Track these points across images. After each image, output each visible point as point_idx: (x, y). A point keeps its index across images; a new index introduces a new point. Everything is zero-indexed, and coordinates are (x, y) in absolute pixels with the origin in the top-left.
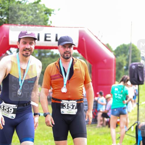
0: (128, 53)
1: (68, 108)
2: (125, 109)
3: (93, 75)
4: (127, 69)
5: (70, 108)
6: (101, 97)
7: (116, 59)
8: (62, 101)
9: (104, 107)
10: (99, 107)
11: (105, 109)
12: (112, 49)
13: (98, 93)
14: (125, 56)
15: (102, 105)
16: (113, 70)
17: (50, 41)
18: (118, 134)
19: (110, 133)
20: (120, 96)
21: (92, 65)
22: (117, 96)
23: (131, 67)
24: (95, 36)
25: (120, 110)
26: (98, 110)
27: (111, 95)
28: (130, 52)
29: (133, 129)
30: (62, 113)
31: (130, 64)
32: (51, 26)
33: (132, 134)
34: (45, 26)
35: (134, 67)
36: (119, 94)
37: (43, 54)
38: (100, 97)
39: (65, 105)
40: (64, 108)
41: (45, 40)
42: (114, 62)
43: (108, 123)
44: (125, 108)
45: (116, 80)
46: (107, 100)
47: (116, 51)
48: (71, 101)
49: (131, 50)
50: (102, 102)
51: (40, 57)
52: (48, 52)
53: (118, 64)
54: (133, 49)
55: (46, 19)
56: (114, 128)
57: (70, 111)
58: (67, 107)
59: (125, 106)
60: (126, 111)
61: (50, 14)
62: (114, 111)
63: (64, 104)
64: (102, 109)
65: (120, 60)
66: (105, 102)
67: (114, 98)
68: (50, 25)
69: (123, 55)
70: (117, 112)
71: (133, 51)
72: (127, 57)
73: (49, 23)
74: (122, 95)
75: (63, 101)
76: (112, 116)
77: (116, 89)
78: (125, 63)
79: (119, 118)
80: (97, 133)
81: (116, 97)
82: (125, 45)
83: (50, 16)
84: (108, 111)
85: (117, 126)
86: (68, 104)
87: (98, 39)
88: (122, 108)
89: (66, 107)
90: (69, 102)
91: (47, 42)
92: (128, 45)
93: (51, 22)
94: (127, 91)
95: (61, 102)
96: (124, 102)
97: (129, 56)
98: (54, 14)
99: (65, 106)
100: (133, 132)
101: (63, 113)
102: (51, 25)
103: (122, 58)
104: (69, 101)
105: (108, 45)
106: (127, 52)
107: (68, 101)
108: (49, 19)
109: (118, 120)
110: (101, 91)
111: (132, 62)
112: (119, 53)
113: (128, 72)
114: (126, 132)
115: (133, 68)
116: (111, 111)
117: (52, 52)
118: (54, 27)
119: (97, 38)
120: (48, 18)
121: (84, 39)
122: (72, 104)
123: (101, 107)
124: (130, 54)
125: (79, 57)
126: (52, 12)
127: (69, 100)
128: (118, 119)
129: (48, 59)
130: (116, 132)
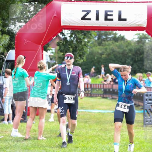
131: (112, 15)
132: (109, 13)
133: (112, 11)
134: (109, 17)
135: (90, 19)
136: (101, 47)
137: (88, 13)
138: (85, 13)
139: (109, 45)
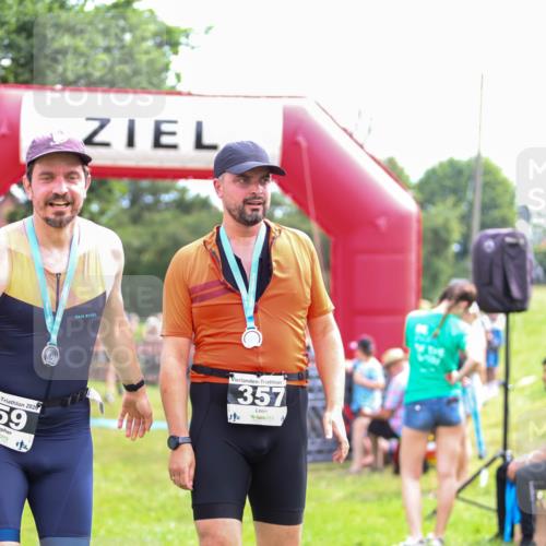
0: (469, 195)
1: (253, 404)
2: (454, 405)
3: (335, 277)
4: (462, 254)
5: (262, 401)
6: (366, 360)
7: (423, 215)
8: (232, 376)
9: (378, 395)
10: (359, 395)
11: (383, 406)
12: (407, 177)
13: (354, 345)
14: (456, 205)
15: (371, 389)
16: (413, 257)
17: (174, 147)
18: (431, 497)
19: (399, 494)
20: (437, 356)
21: (331, 239)
22: (423, 354)
23: (479, 247)
24: (345, 130)
25: (436, 407)
26: (354, 407)
27: (406, 351)
28: (474, 191)
29: (487, 479)
30: (231, 421)
31: (476, 236)
32: (179, 93)
33: (481, 500)
34: (154, 90)
35: (489, 247)
36: (430, 348)
37: (148, 199)
38: (360, 361)
39: (246, 391)
40: (241, 400)
41: (157, 144)
42: (414, 226)
43: (393, 459)
44: (455, 400)
45: (423, 294)
46: (390, 369)
47: (422, 186)
48: (264, 377)
49: (480, 180)
50: (371, 378)
51: (136, 209)
52: (167, 190)
53: (429, 235)
54: (488, 178)
55: (159, 65)
56: (417, 477)
57: (260, 414)
58: (250, 399)
59: (457, 392)
60: (461, 410)
61: (174, 45)
62: (414, 411)
63: (241, 389)
64: (372, 405)
65: (439, 221)
66: (380, 380)
67: (414, 364)
68: (174, 87)
69: (451, 200)
70: (423, 417)
71: (487, 185)
72: (463, 208)
73: (170, 81)
74: (441, 352)
75: (237, 375)
76: (405, 433)
77: (422, 329)
78: (456, 232)
79: (434, 440)
80: (353, 495)
81: (421, 359)
82: (458, 162)
83: (176, 53)
84: (393, 412)
85: (426, 468)
86: (255, 388)
87: (356, 142)
88: (445, 400)
89: (245, 399)
90: (259, 379)
91: (161, 152)
92: (469, 164)
93: (178, 76)
94: (461, 336)
95: (231, 381)
96: (450, 377)
97: (471, 205)
98: (189, 48)
99: (245, 394)
100: (486, 492)
101: (237, 422)
102: (180, 88)
103: (445, 213)
104: (258, 376)
105: (391, 162)
106: (465, 191)
107: (254, 377)
108: (171, 66)
109: (431, 446)
110: (366, 337)
111: (484, 226)
112: (433, 194)
113: (469, 264)
114: (459, 491)
115: (489, 250)
116: (402, 413)
117: (184, 191)
118: (189, 94)
119: (351, 136)
120: (166, 60)
121: (301, 139)
122: (271, 388)
123: (365, 397)
124: (475, 196)
125: (284, 208)
126: (183, 40)
127: (259, 371)
128: (428, 441)
129: (168, 215)
130: (424, 492)
131: (173, 134)
132: (165, 128)
133: (175, 122)
134: (165, 140)
135: (107, 145)
136: (139, 229)
137: (102, 127)
138: (96, 124)
139: (164, 223)
